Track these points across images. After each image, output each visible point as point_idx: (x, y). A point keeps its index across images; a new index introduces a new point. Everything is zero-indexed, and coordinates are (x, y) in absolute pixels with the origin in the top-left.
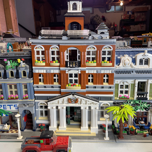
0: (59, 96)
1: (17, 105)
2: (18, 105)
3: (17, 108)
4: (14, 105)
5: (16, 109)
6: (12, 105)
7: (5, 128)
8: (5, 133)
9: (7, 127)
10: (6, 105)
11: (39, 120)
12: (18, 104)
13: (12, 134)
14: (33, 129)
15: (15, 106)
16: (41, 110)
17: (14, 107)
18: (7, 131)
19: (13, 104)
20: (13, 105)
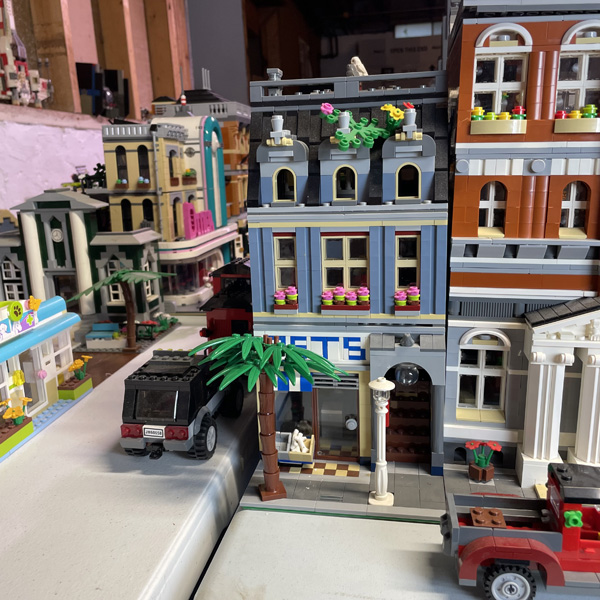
0: (585, 298)
1: (358, 339)
2: (363, 340)
3: (358, 353)
4: (347, 340)
5: (351, 358)
6: (336, 339)
7: (296, 450)
8: (295, 475)
9: (303, 445)
10: (304, 338)
11: (455, 421)
12: (363, 336)
13: (329, 478)
14: (434, 463)
15: (351, 344)
16: (469, 371)
17: (346, 346)
18: (303, 467)
19: (341, 335)
20: (341, 340)
